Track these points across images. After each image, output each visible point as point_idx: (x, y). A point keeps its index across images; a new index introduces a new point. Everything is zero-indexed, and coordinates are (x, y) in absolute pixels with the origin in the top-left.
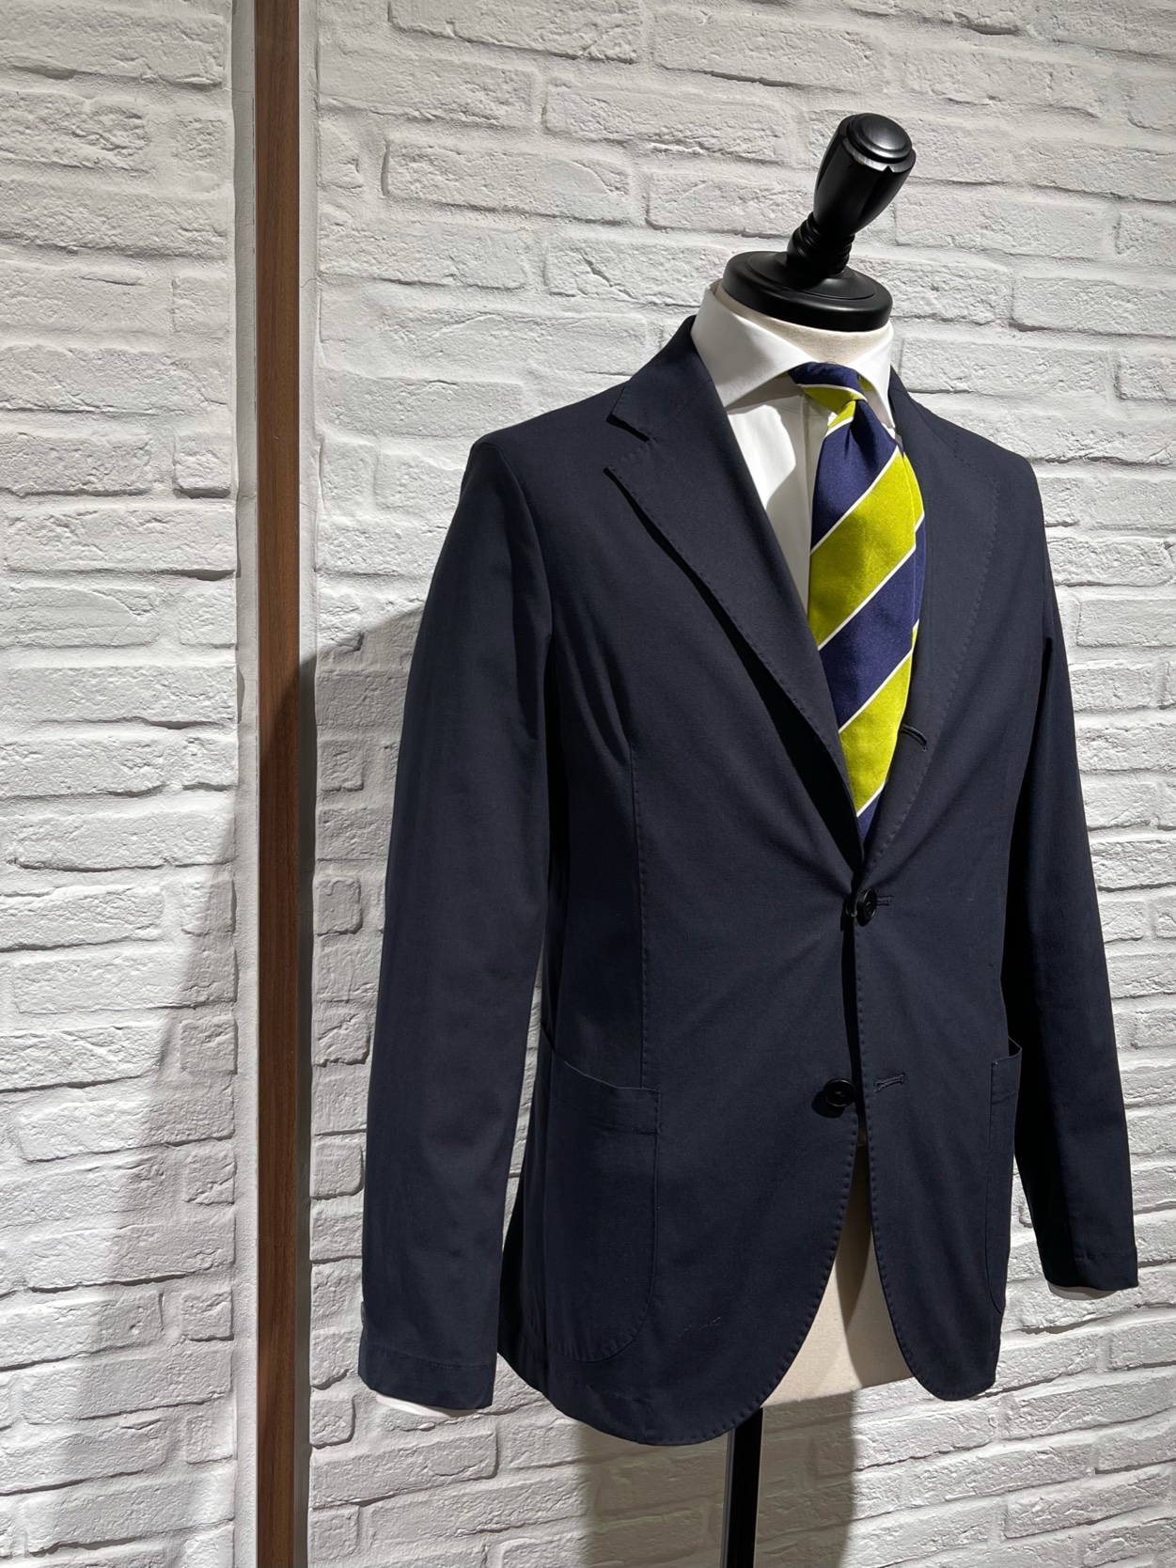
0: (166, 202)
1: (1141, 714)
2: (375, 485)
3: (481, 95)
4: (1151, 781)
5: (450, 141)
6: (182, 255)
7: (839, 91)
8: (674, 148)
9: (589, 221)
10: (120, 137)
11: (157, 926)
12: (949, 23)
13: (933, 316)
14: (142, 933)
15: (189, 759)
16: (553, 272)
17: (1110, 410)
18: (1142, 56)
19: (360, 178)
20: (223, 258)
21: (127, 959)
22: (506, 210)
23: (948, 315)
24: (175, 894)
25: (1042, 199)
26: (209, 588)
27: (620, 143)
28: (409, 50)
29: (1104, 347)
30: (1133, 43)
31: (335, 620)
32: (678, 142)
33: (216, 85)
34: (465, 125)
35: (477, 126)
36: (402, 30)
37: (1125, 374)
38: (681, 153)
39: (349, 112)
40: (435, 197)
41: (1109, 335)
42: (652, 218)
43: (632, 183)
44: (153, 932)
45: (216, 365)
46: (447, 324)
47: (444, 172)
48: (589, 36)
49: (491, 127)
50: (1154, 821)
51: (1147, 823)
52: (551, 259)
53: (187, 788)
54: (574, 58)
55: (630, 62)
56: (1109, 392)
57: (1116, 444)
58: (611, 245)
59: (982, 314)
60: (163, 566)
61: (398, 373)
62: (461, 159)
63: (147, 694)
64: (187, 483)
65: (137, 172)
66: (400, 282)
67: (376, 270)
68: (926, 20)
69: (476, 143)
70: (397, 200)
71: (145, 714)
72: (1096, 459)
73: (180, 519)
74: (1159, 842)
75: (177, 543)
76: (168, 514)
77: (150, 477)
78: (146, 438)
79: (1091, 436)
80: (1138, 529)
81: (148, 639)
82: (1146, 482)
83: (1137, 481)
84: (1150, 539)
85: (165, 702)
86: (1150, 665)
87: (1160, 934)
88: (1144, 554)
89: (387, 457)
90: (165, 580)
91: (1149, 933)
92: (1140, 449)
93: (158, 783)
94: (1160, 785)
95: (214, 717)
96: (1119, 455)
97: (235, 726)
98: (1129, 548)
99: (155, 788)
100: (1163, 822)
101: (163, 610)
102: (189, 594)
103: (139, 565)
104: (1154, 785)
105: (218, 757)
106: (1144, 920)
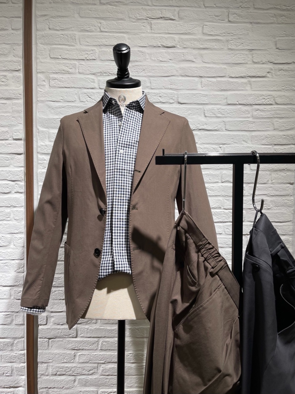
0: (11, 90)
1: (217, 184)
2: (49, 137)
3: (66, 68)
4: (221, 198)
5: (61, 76)
6: (14, 99)
7: (137, 61)
8: (104, 74)
9: (88, 88)
10: (3, 80)
11: (10, 218)
12: (160, 47)
13: (160, 102)
14: (7, 219)
15: (15, 187)
16: (81, 98)
17: (203, 119)
18: (204, 49)
19: (45, 84)
20: (21, 99)
21: (4, 224)
22: (72, 87)
23: (164, 102)
24: (13, 212)
25: (183, 78)
26: (19, 156)
27: (93, 74)
28: (53, 61)
29: (201, 107)
30: (201, 46)
31: (41, 162)
32: (105, 73)
33: (19, 70)
34: (64, 73)
35: (66, 73)
36: (52, 58)
37: (206, 112)
38: (106, 75)
39: (43, 72)
40: (58, 86)
41: (201, 104)
42: (100, 87)
43: (96, 81)
44: (9, 219)
45: (20, 117)
46: (61, 108)
47: (60, 82)
48: (86, 56)
49: (69, 73)
50: (222, 207)
51: (221, 208)
52: (81, 96)
53: (15, 193)
54: (84, 60)
55: (95, 60)
56: (203, 116)
57: (205, 126)
58: (92, 92)
59: (172, 101)
60: (10, 152)
61: (52, 117)
62: (63, 79)
63: (7, 175)
64: (15, 138)
65: (6, 85)
66: (52, 101)
67: (48, 99)
68: (155, 47)
69: (66, 76)
70: (52, 87)
71: (7, 179)
72: (200, 129)
73: (14, 144)
74: (224, 212)
75: (13, 148)
76: (11, 143)
77: (8, 137)
78: (8, 130)
79: (199, 125)
80: (212, 144)
81: (8, 165)
82: (213, 134)
83: (211, 134)
84: (215, 146)
85: (11, 177)
86: (218, 173)
87: (226, 233)
88: (214, 149)
89: (50, 132)
90: (11, 155)
91: (223, 233)
92: (211, 127)
93: (9, 191)
94: (223, 199)
95: (19, 179)
96: (205, 128)
97: (24, 181)
98: (210, 148)
99: (9, 192)
100: (225, 208)
101: (11, 160)
102: (16, 157)
103: (6, 152)
104: (221, 199)
105: (21, 187)
106: (222, 230)
